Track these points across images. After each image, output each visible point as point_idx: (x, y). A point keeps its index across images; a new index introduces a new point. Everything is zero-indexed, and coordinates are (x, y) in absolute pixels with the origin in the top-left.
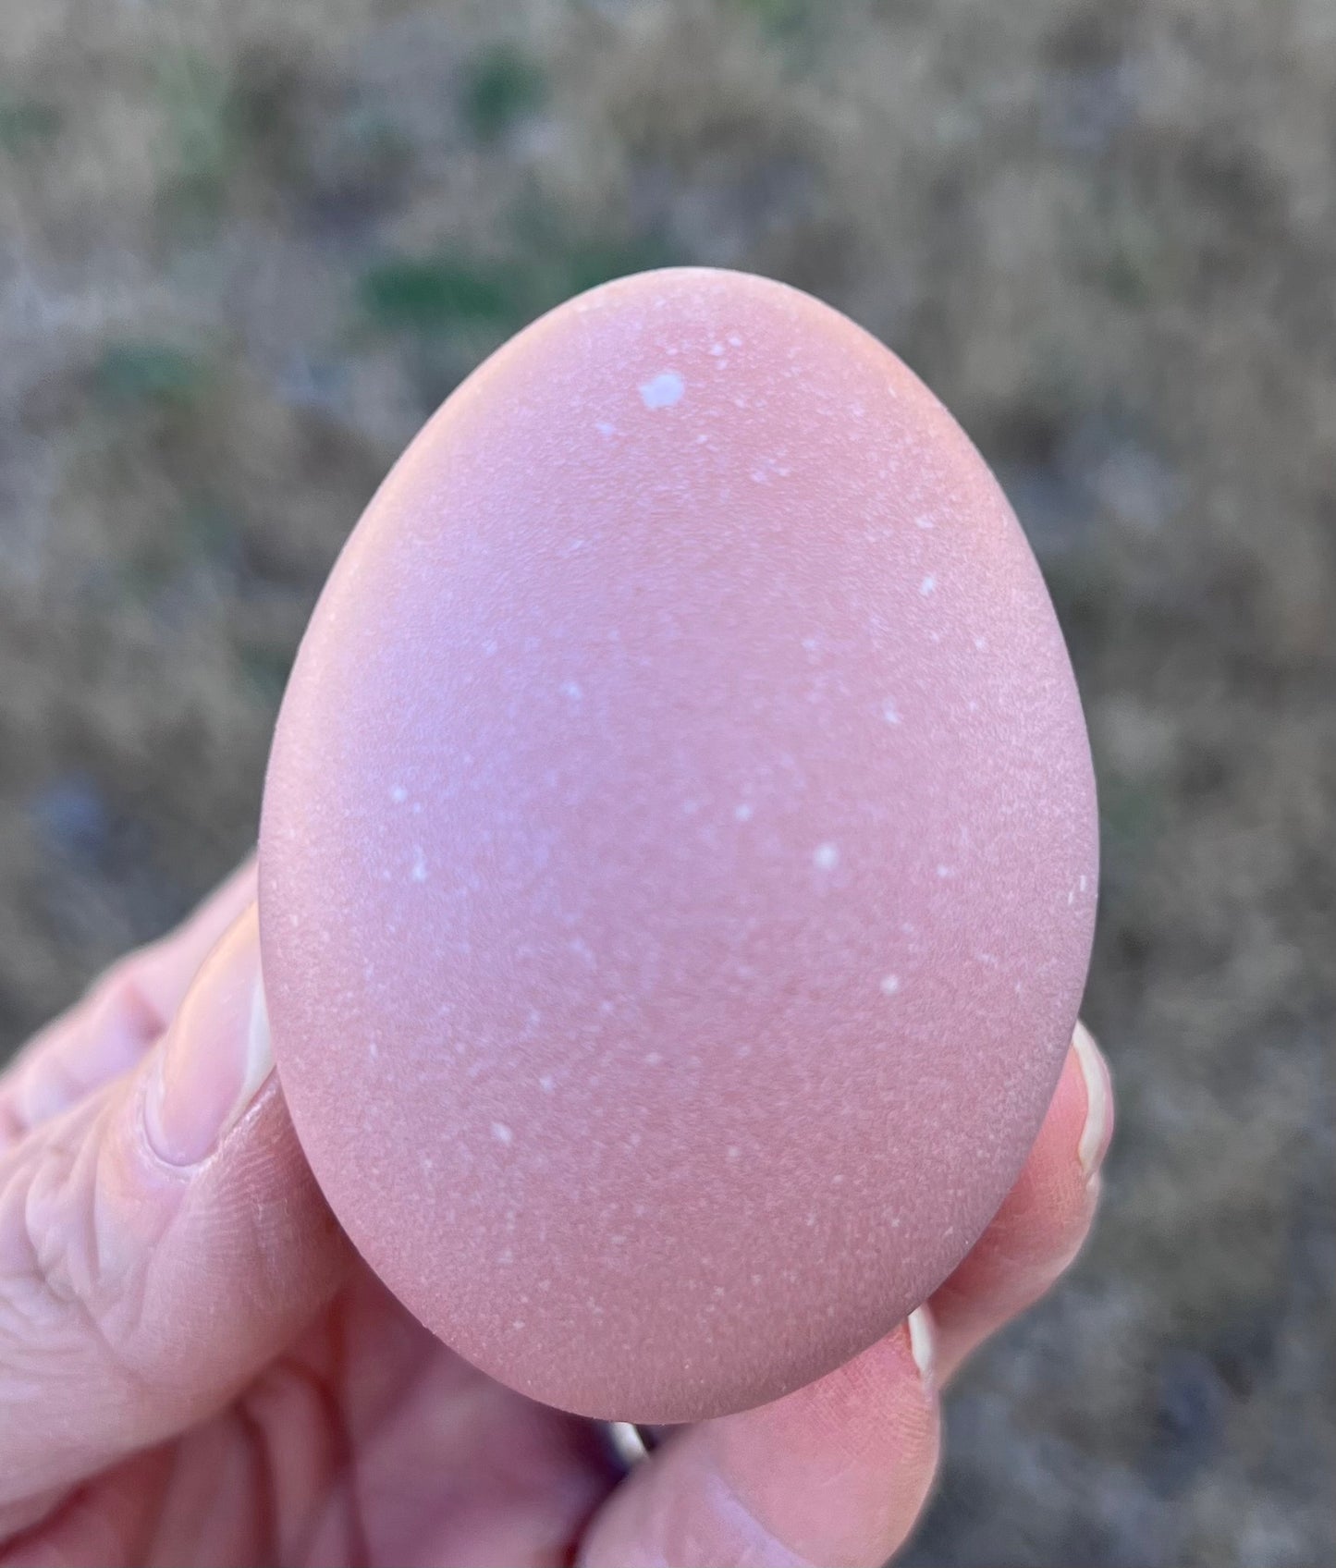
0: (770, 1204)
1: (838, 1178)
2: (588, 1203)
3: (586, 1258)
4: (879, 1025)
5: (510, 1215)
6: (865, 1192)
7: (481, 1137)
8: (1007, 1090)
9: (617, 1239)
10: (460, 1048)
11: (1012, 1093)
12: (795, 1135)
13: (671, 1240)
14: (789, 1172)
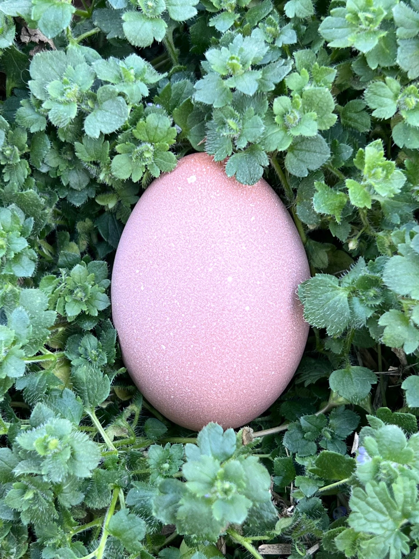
0: (224, 362)
1: (240, 355)
2: (183, 363)
3: (184, 376)
4: (246, 318)
5: (167, 367)
6: (247, 359)
7: (159, 349)
8: (282, 337)
9: (191, 371)
10: (153, 328)
11: (284, 338)
12: (228, 345)
13: (203, 371)
14: (228, 353)
